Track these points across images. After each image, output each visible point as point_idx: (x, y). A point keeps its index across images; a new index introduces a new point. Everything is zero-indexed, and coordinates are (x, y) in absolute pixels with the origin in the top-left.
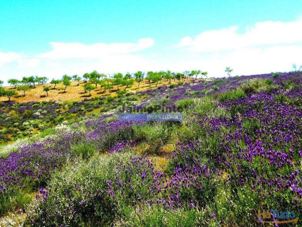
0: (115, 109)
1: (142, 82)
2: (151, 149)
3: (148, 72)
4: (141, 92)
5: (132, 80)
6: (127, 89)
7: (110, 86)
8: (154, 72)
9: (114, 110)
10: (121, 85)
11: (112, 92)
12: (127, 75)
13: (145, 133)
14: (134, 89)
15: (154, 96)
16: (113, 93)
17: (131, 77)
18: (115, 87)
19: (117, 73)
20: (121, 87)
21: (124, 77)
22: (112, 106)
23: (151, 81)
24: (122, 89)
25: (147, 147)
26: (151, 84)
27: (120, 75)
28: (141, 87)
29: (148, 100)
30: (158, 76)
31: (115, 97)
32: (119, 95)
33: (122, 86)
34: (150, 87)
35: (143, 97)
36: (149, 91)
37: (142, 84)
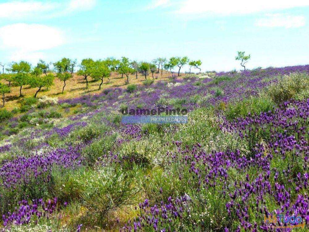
0: (14, 135)
1: (71, 79)
2: (91, 216)
3: (84, 61)
4: (68, 101)
5: (50, 76)
6: (39, 95)
7: (5, 89)
8: (95, 60)
9: (12, 137)
10: (28, 86)
11: (7, 101)
12: (39, 66)
13: (77, 183)
14: (54, 94)
15: (95, 108)
16: (10, 102)
17: (47, 69)
18: (15, 91)
19: (18, 62)
20: (26, 91)
21: (32, 69)
22: (7, 128)
23: (89, 79)
24: (29, 93)
25: (82, 211)
26: (90, 84)
27: (24, 66)
28: (68, 91)
29: (82, 116)
30: (103, 67)
31: (15, 112)
32: (24, 106)
33: (29, 88)
34: (87, 90)
35: (72, 110)
36: (84, 99)
37: (70, 84)
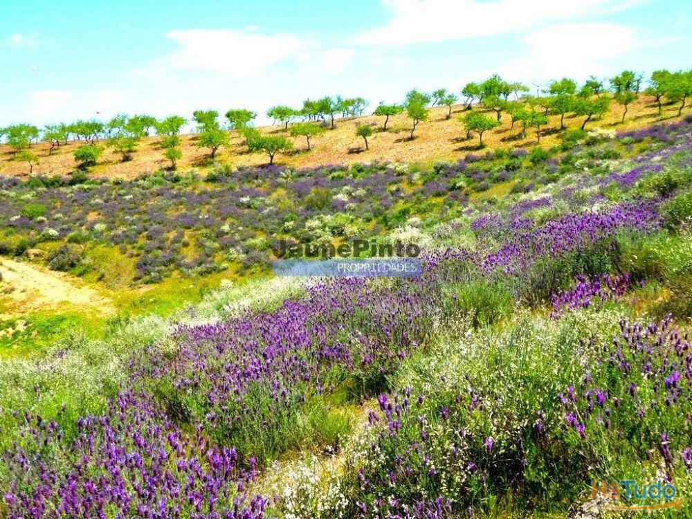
0: (553, 184)
1: (635, 101)
2: (677, 301)
3: (655, 73)
4: (631, 134)
5: (604, 98)
6: (588, 126)
7: (540, 119)
8: (672, 71)
9: (550, 186)
10: (572, 113)
11: (544, 135)
12: (589, 84)
13: (654, 253)
14: (610, 125)
15: (672, 143)
16: (548, 137)
17: (600, 88)
18: (554, 121)
19: (559, 80)
20: (570, 121)
21: (579, 89)
22: (543, 175)
23: (663, 100)
24: (574, 124)
25: (664, 295)
26: (664, 108)
27: (568, 85)
28: (631, 119)
29: (652, 157)
30: (685, 82)
31: (554, 151)
32: (566, 143)
33: (574, 116)
34: (659, 118)
35: (637, 147)
36: (656, 131)
37: (634, 110)
